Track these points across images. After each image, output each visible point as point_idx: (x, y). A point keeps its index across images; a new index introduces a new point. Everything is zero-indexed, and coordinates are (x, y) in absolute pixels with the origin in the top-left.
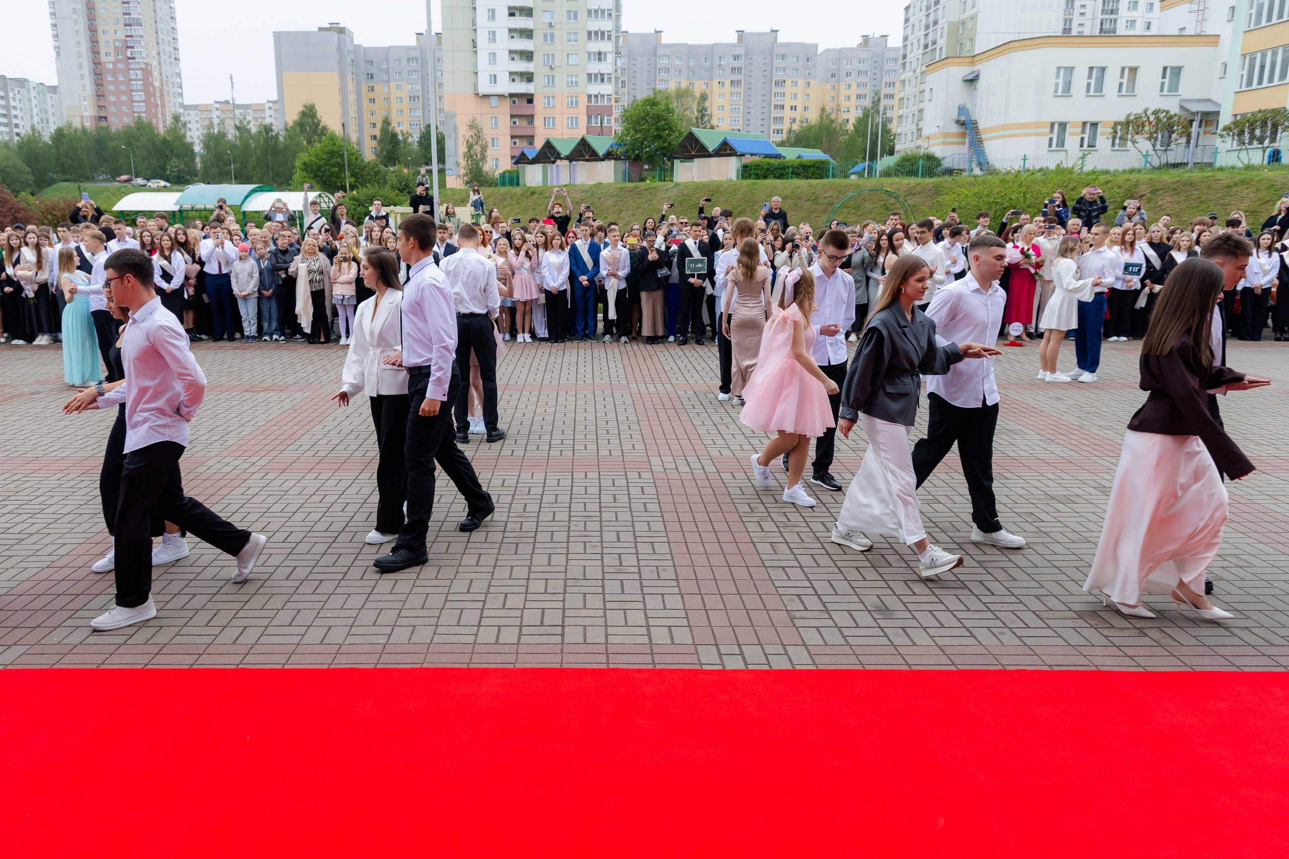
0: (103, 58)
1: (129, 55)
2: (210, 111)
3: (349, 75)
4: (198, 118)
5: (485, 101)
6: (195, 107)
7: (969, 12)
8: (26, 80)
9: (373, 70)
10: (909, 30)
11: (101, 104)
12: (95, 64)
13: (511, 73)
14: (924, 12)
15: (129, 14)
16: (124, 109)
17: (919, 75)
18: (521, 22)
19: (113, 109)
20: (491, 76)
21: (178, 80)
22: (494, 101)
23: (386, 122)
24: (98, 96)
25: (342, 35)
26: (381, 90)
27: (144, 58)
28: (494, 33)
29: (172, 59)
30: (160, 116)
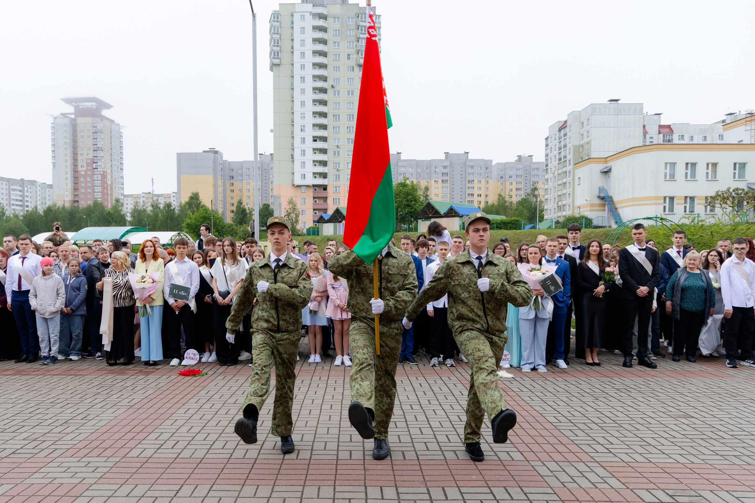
0: (79, 168)
1: (94, 167)
2: (140, 198)
3: (219, 177)
4: (132, 202)
5: (298, 189)
6: (131, 196)
7: (586, 140)
8: (35, 181)
9: (233, 174)
10: (549, 151)
11: (76, 193)
12: (75, 172)
13: (314, 173)
14: (557, 141)
15: (96, 145)
16: (89, 196)
17: (557, 176)
18: (320, 145)
19: (82, 197)
20: (302, 175)
21: (122, 180)
22: (303, 189)
23: (240, 203)
24: (75, 189)
25: (216, 155)
26: (237, 185)
27: (103, 168)
28: (304, 150)
29: (119, 169)
30: (109, 200)
